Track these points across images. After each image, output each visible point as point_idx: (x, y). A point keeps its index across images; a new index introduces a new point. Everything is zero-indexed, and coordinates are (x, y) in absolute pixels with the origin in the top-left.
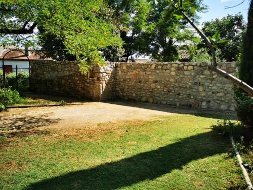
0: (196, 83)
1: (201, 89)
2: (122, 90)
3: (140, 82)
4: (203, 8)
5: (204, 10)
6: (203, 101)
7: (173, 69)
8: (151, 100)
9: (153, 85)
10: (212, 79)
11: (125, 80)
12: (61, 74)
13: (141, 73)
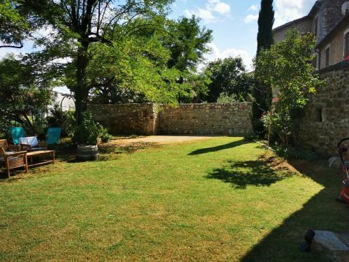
0: (224, 118)
1: (227, 121)
2: (166, 126)
3: (182, 119)
4: (208, 50)
5: (209, 52)
6: (229, 129)
7: (207, 108)
8: (191, 132)
9: (193, 121)
10: (234, 114)
11: (168, 118)
12: (113, 115)
13: (182, 112)
